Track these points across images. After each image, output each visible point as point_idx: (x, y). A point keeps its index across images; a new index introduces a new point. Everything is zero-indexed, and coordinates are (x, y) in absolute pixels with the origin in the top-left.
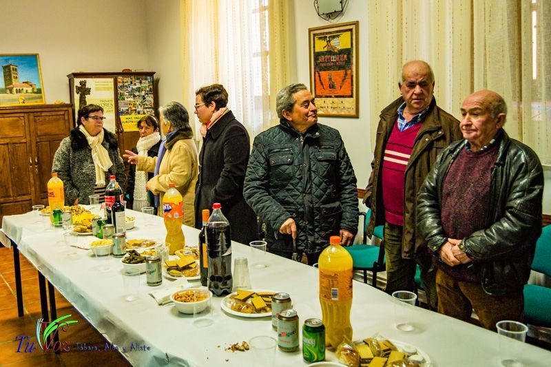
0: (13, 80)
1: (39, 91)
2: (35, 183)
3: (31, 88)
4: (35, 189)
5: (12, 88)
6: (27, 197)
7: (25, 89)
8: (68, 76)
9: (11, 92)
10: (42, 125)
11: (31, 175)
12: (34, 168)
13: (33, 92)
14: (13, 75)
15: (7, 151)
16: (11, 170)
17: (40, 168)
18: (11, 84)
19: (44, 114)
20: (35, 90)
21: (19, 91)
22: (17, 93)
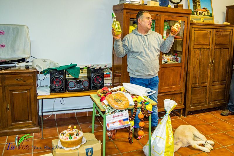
0: (198, 6)
1: (211, 15)
2: (210, 76)
3: (207, 13)
4: (210, 80)
5: (197, 11)
6: (205, 84)
7: (204, 13)
8: (226, 7)
9: (197, 14)
10: (219, 37)
11: (209, 71)
12: (211, 66)
13: (208, 15)
14: (197, 3)
15: (199, 54)
16: (200, 66)
17: (214, 66)
18: (197, 8)
19: (220, 30)
20: (209, 14)
21: (201, 14)
22: (200, 15)
